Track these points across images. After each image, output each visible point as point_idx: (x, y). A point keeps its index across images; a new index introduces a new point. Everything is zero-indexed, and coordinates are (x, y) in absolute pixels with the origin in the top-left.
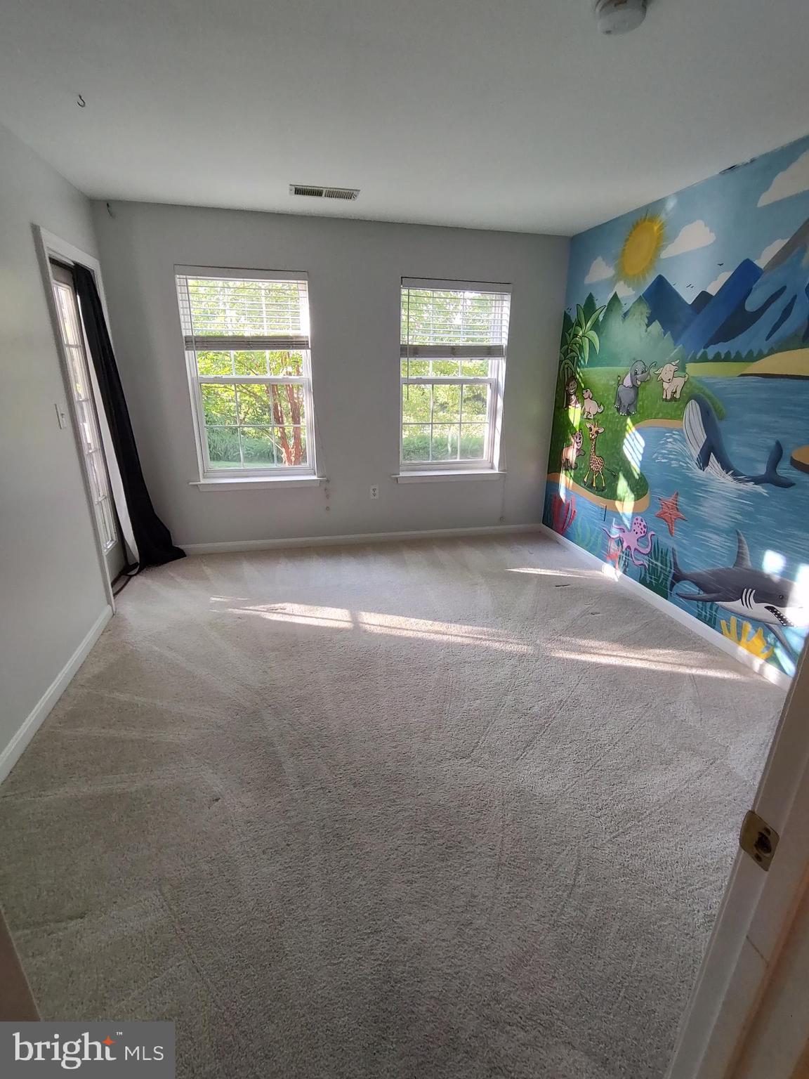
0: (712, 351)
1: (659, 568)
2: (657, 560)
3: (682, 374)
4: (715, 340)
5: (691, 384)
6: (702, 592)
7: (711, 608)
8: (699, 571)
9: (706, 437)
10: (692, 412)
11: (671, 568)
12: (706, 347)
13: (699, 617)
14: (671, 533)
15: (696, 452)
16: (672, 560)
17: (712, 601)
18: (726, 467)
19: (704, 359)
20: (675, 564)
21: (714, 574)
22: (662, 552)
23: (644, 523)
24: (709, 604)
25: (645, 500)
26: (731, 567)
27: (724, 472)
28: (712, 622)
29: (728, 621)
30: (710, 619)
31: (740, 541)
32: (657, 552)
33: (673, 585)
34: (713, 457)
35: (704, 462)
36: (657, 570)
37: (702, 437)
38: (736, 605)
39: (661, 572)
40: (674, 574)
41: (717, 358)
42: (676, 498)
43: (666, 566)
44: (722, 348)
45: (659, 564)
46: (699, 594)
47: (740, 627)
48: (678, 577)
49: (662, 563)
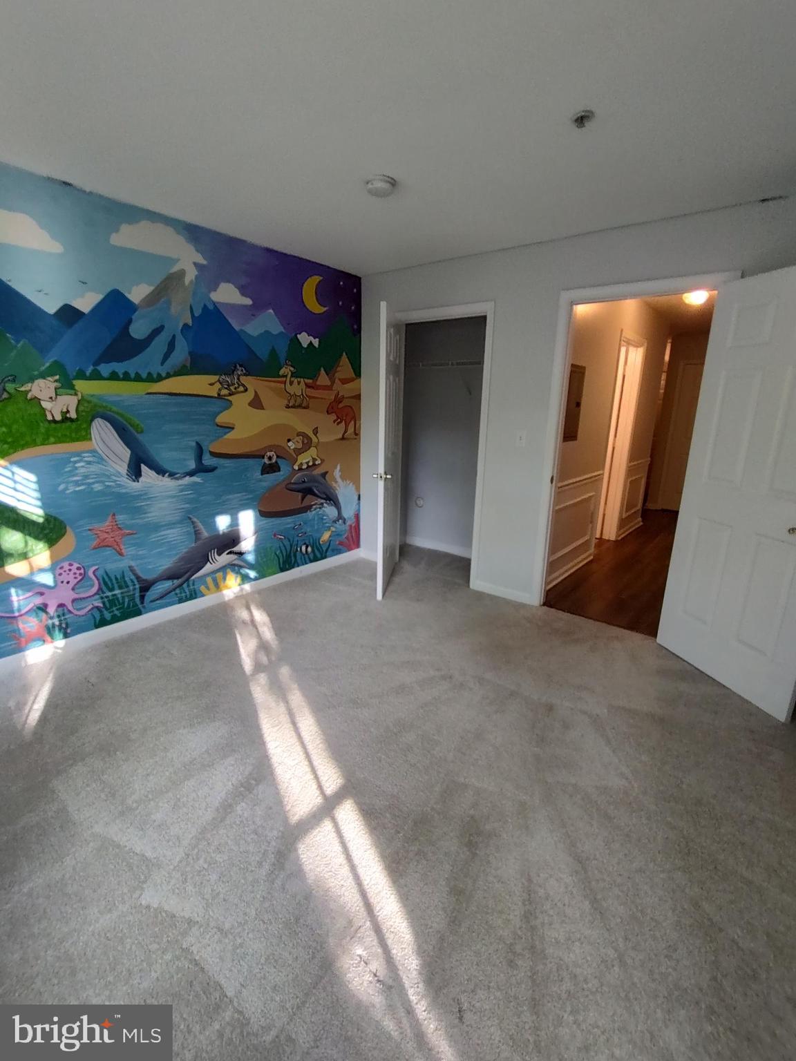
0: (105, 369)
1: (119, 596)
2: (111, 590)
3: (73, 392)
4: (107, 356)
5: (89, 402)
6: (175, 581)
7: (188, 586)
9: (129, 452)
10: (102, 432)
11: (134, 585)
12: (96, 363)
13: (181, 601)
14: (121, 554)
15: (123, 468)
16: (133, 577)
18: (161, 471)
19: (96, 376)
20: (138, 578)
21: (182, 559)
22: (116, 579)
23: (76, 565)
25: (68, 542)
26: (193, 545)
27: (160, 477)
31: (193, 523)
32: (107, 583)
33: (142, 598)
34: (144, 467)
35: (135, 473)
36: (118, 599)
37: (126, 453)
38: (208, 567)
39: (123, 598)
41: (114, 377)
42: (115, 519)
43: (127, 587)
44: (119, 368)
45: (117, 592)
46: (173, 584)
47: (215, 580)
48: (146, 587)
49: (120, 588)
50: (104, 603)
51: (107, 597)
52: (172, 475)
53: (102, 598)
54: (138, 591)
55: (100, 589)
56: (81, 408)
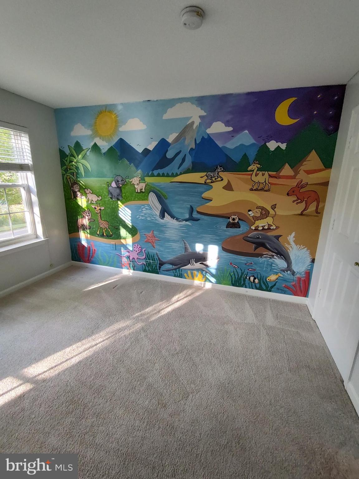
0: (156, 172)
1: (152, 263)
2: (149, 260)
3: (144, 182)
4: (156, 168)
5: (149, 185)
6: (174, 266)
7: (179, 271)
8: (171, 259)
9: (161, 207)
10: (152, 197)
11: (157, 261)
12: (153, 170)
13: (175, 276)
14: (154, 247)
15: (158, 213)
16: (157, 258)
17: (179, 268)
18: (173, 217)
19: (153, 175)
20: (159, 259)
21: (177, 258)
22: (151, 256)
23: (139, 246)
24: (178, 270)
25: (138, 236)
26: (183, 253)
27: (172, 219)
28: (181, 276)
29: (187, 273)
30: (180, 275)
31: (185, 243)
32: (149, 256)
33: (160, 268)
34: (166, 214)
35: (163, 216)
36: (151, 264)
37: (160, 207)
38: (189, 266)
39: (153, 264)
40: (159, 263)
41: (159, 175)
42: (153, 232)
43: (155, 261)
44: (160, 171)
45: (151, 261)
46: (173, 267)
47: (192, 274)
48: (162, 264)
49: (152, 260)
50: (146, 263)
51: (148, 262)
52: (177, 219)
53: (146, 261)
54: (158, 264)
55: (146, 257)
56: (146, 188)
